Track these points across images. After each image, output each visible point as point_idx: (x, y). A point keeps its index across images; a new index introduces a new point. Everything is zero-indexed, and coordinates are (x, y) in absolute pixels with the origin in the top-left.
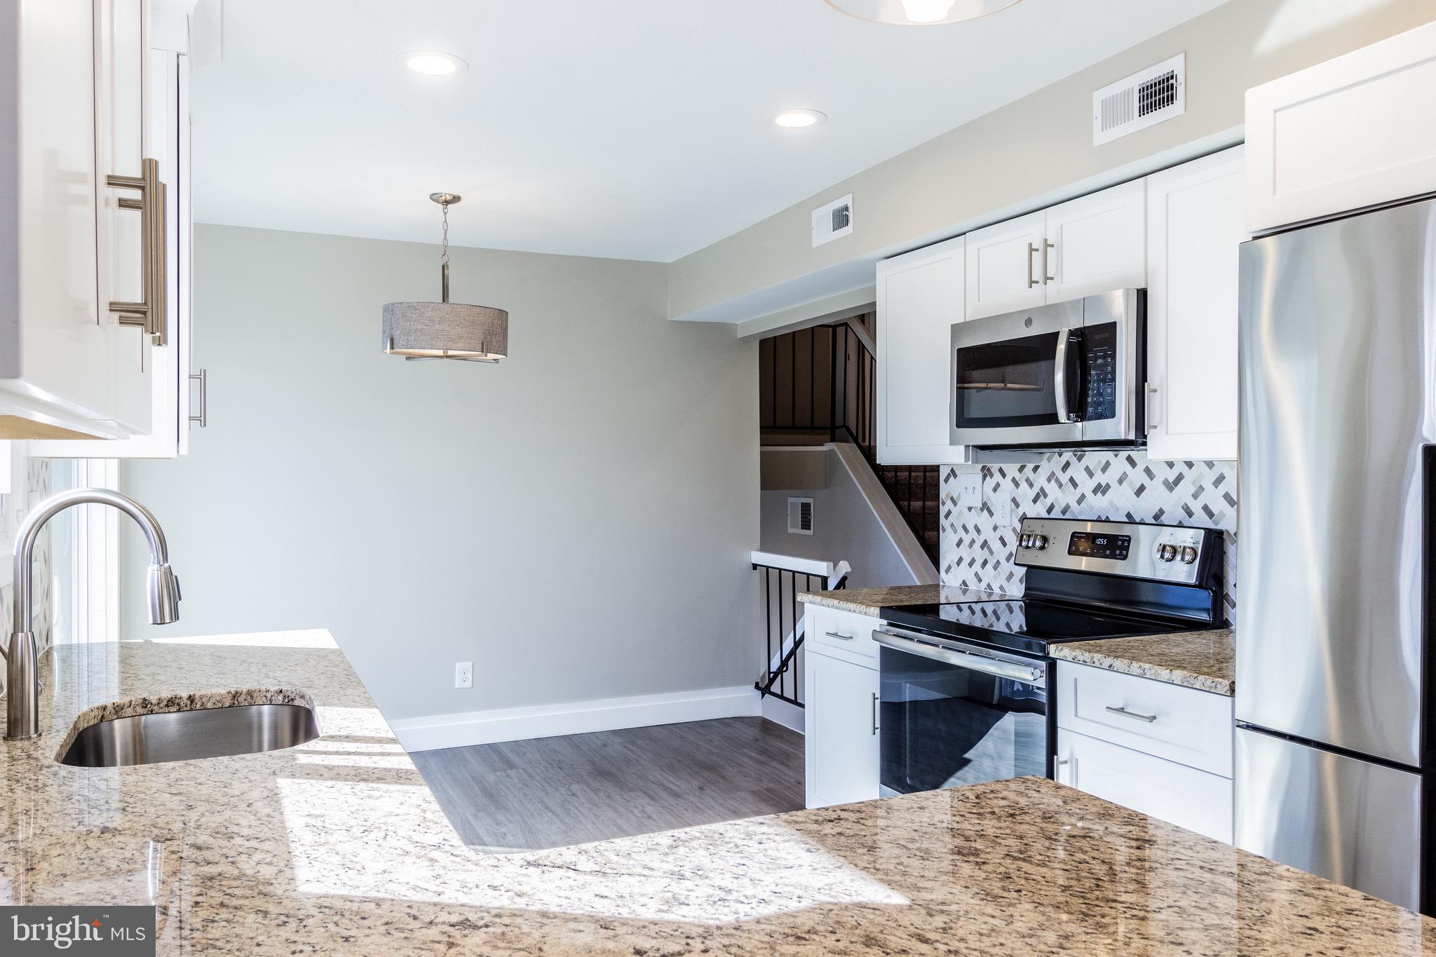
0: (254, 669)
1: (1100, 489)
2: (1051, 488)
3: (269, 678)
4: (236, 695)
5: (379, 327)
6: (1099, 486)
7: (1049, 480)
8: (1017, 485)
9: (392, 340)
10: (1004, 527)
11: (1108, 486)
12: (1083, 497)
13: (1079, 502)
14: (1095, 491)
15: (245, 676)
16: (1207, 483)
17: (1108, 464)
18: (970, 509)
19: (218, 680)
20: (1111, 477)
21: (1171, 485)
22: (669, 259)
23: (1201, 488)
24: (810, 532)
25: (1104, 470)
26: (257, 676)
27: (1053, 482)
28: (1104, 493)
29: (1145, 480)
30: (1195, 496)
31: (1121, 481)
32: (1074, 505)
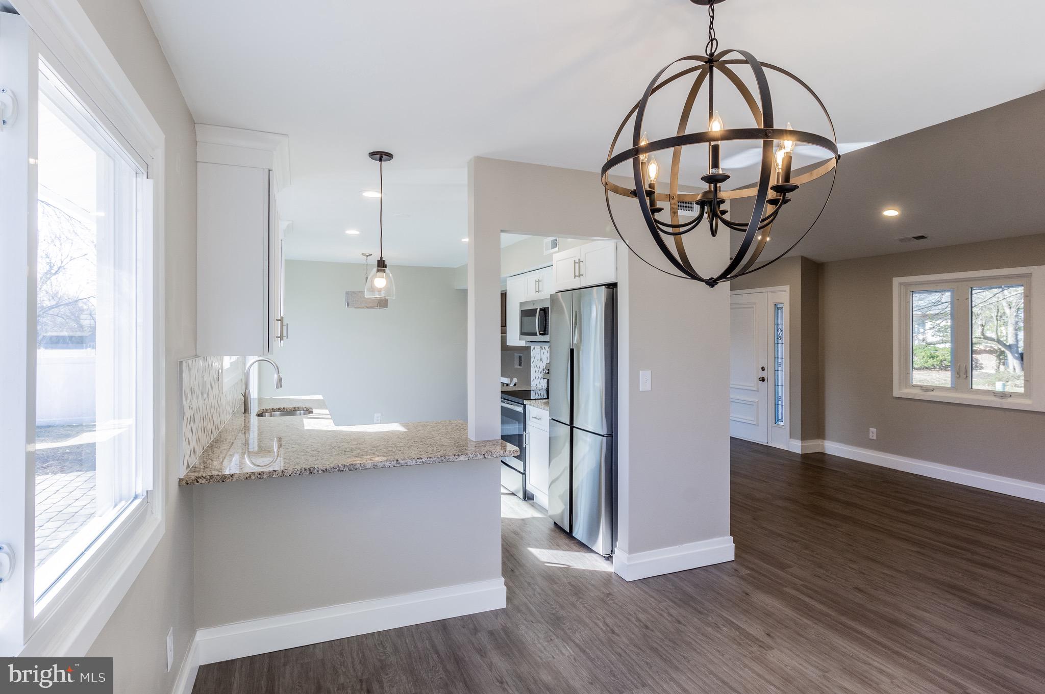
4: (295, 408)
5: (344, 300)
9: (348, 304)
22: (455, 267)
24: (521, 367)
26: (300, 404)
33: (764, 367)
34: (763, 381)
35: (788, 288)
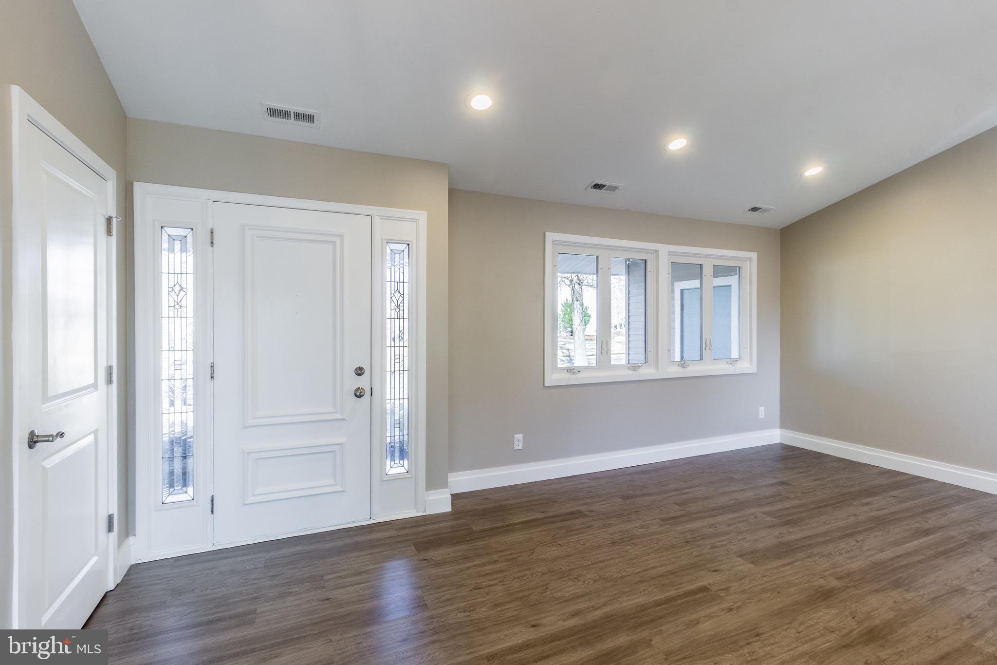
33: (361, 369)
34: (360, 396)
35: (422, 216)
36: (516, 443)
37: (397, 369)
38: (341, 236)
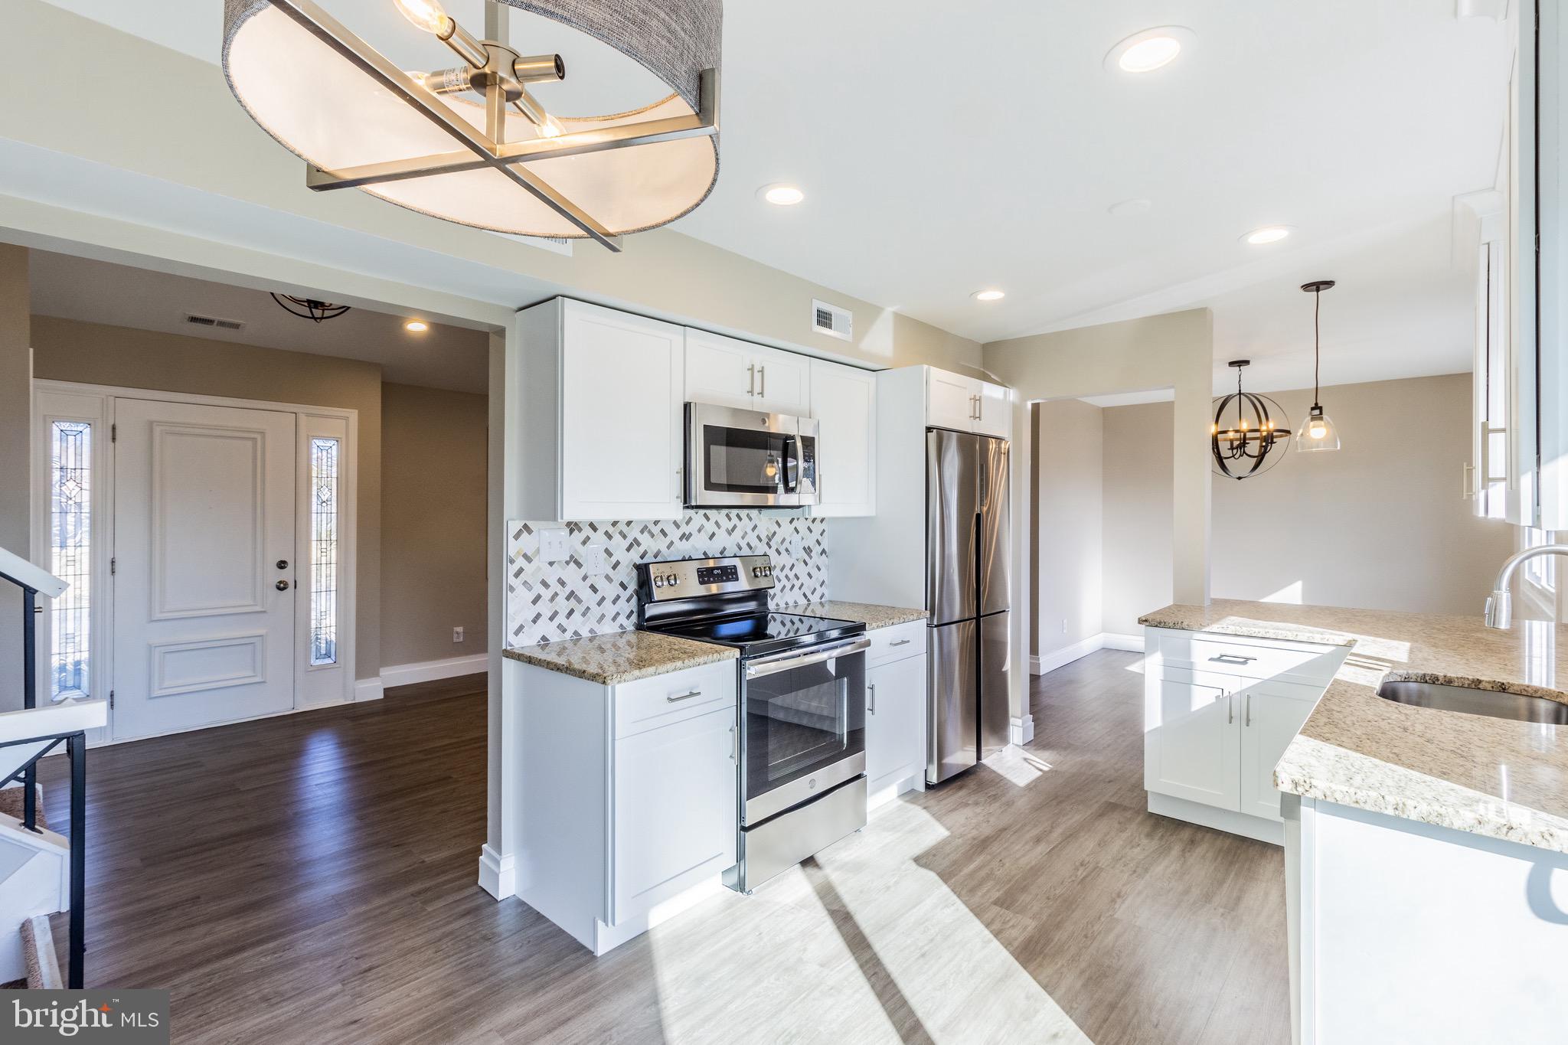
0: (1419, 728)
1: (685, 537)
2: (644, 539)
3: (1406, 714)
6: (684, 534)
7: (642, 532)
8: (610, 537)
10: (595, 576)
11: (690, 535)
12: (672, 543)
13: (669, 547)
14: (681, 539)
15: (1431, 722)
16: (749, 530)
17: (690, 519)
18: (551, 564)
19: (1460, 724)
20: (692, 528)
21: (730, 532)
23: (746, 533)
25: (688, 523)
26: (1418, 719)
27: (646, 533)
28: (687, 539)
29: (715, 529)
30: (743, 538)
31: (699, 531)
32: (664, 549)
33: (284, 562)
34: (284, 589)
35: (353, 415)
36: (455, 635)
37: (324, 561)
38: (263, 433)
